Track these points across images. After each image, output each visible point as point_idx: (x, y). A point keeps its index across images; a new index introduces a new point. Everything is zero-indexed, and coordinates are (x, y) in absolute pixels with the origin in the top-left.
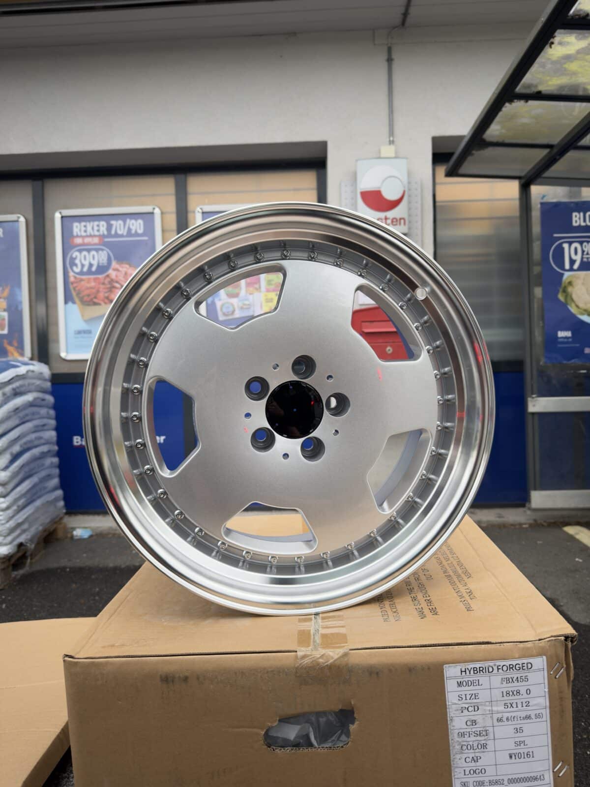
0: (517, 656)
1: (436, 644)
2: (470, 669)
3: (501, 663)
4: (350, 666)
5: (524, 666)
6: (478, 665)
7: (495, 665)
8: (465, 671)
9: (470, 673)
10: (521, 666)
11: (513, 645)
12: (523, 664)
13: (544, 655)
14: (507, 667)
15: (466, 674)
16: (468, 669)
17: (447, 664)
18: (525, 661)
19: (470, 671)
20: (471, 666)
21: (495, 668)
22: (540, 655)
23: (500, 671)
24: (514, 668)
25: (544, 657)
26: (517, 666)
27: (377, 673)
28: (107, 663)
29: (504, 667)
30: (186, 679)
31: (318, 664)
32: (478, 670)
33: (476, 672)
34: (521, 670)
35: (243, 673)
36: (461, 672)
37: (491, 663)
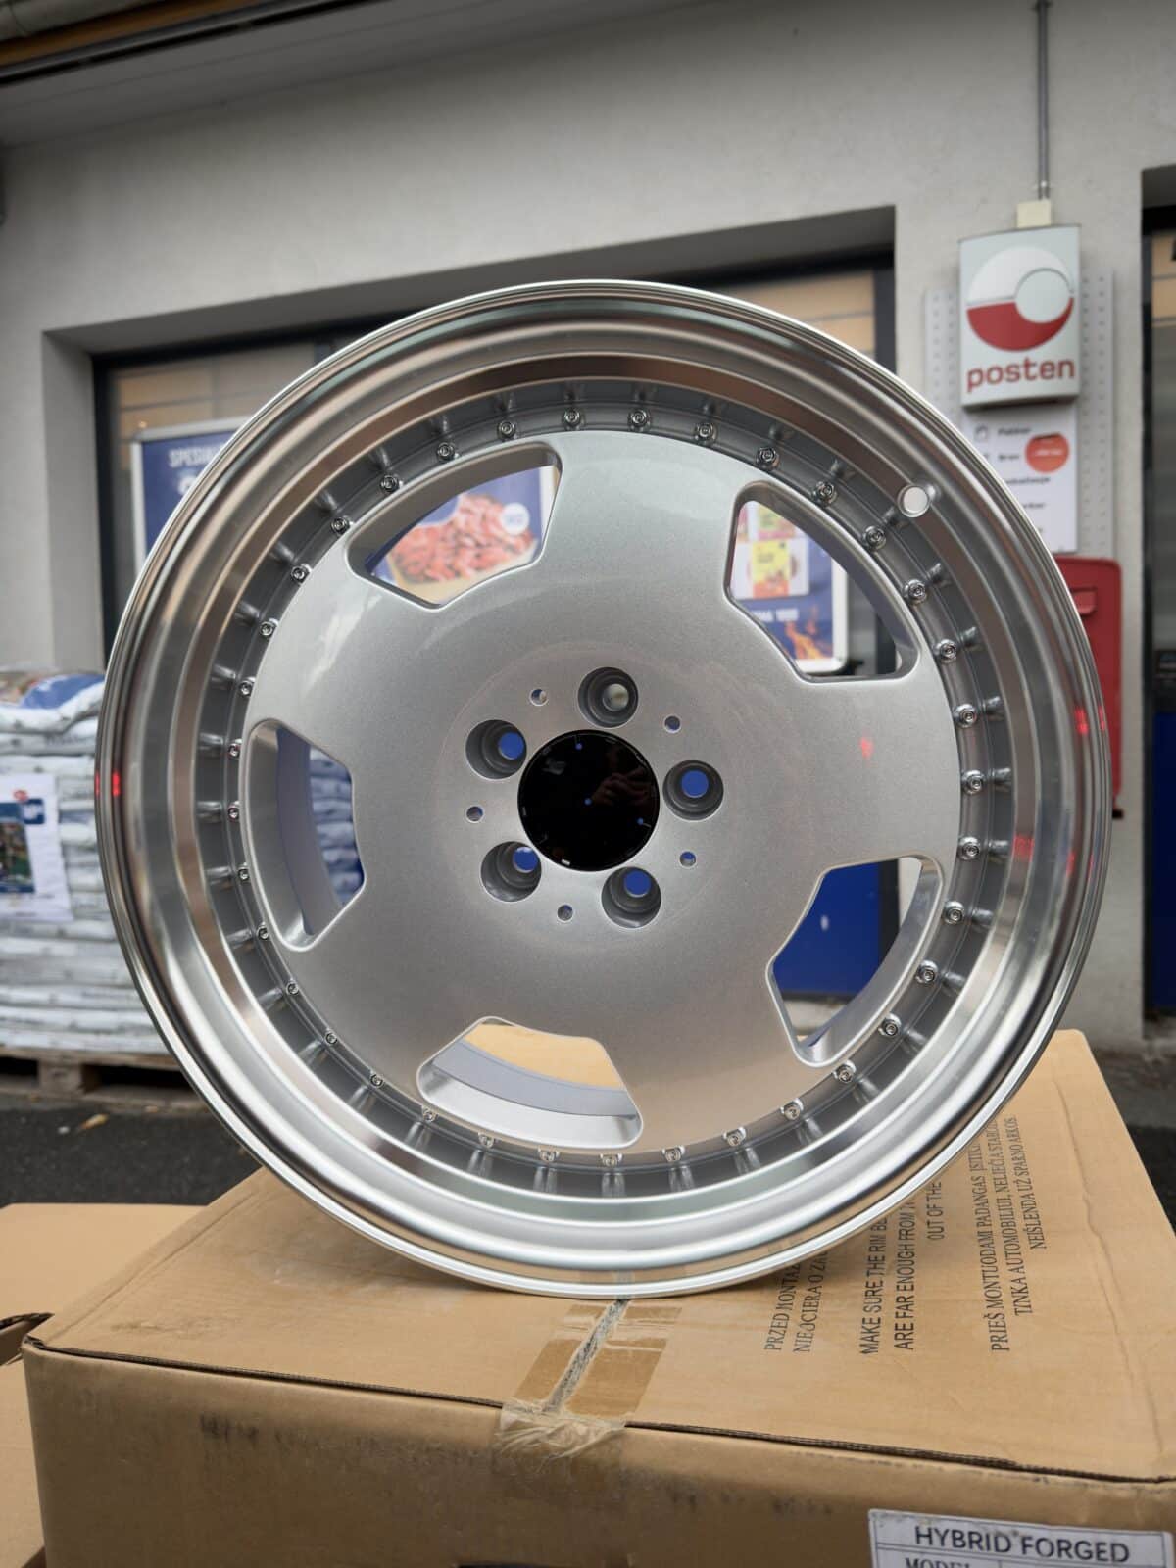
0: (1083, 1520)
1: (859, 1446)
2: (942, 1532)
3: (1036, 1531)
4: (624, 1469)
5: (1103, 1552)
6: (965, 1525)
7: (1015, 1533)
8: (929, 1536)
9: (942, 1544)
10: (1093, 1548)
11: (1077, 1484)
12: (1099, 1544)
13: (1168, 1529)
14: (1052, 1545)
15: (931, 1542)
16: (937, 1531)
17: (877, 1507)
18: (1107, 1537)
19: (942, 1539)
20: (947, 1523)
21: (1016, 1542)
22: (1153, 1525)
23: (1031, 1552)
24: (1072, 1551)
25: (1168, 1537)
26: (1082, 1548)
27: (692, 1500)
28: (98, 1370)
29: (1042, 1543)
30: (253, 1434)
31: (546, 1451)
32: (966, 1538)
33: (959, 1543)
35: (373, 1443)
36: (919, 1535)
37: (1005, 1527)
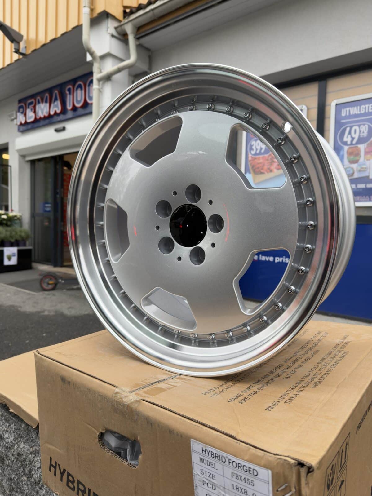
2: (208, 451)
3: (233, 459)
4: (137, 411)
5: (250, 471)
6: (215, 451)
7: (227, 457)
8: (205, 451)
14: (236, 464)
15: (206, 454)
18: (252, 466)
19: (208, 453)
20: (209, 449)
21: (227, 460)
22: (266, 467)
23: (231, 464)
24: (242, 468)
26: (245, 468)
27: (151, 424)
29: (234, 463)
30: (69, 383)
31: (122, 401)
32: (214, 455)
34: (248, 473)
36: (203, 451)
37: (224, 454)
